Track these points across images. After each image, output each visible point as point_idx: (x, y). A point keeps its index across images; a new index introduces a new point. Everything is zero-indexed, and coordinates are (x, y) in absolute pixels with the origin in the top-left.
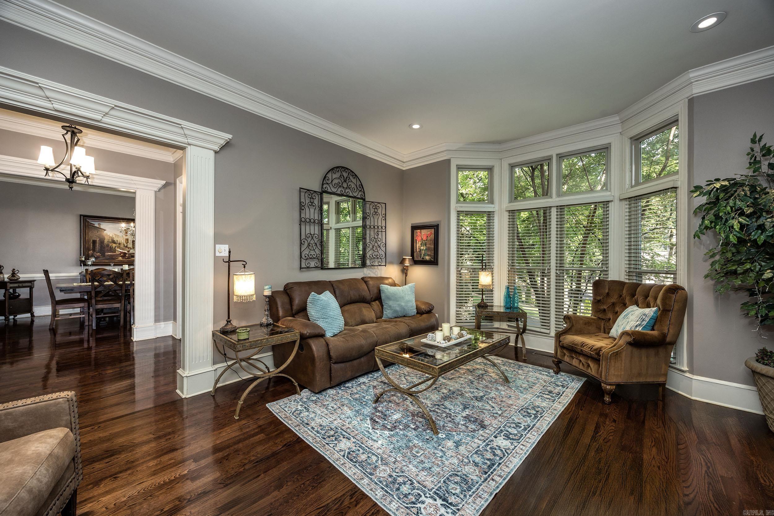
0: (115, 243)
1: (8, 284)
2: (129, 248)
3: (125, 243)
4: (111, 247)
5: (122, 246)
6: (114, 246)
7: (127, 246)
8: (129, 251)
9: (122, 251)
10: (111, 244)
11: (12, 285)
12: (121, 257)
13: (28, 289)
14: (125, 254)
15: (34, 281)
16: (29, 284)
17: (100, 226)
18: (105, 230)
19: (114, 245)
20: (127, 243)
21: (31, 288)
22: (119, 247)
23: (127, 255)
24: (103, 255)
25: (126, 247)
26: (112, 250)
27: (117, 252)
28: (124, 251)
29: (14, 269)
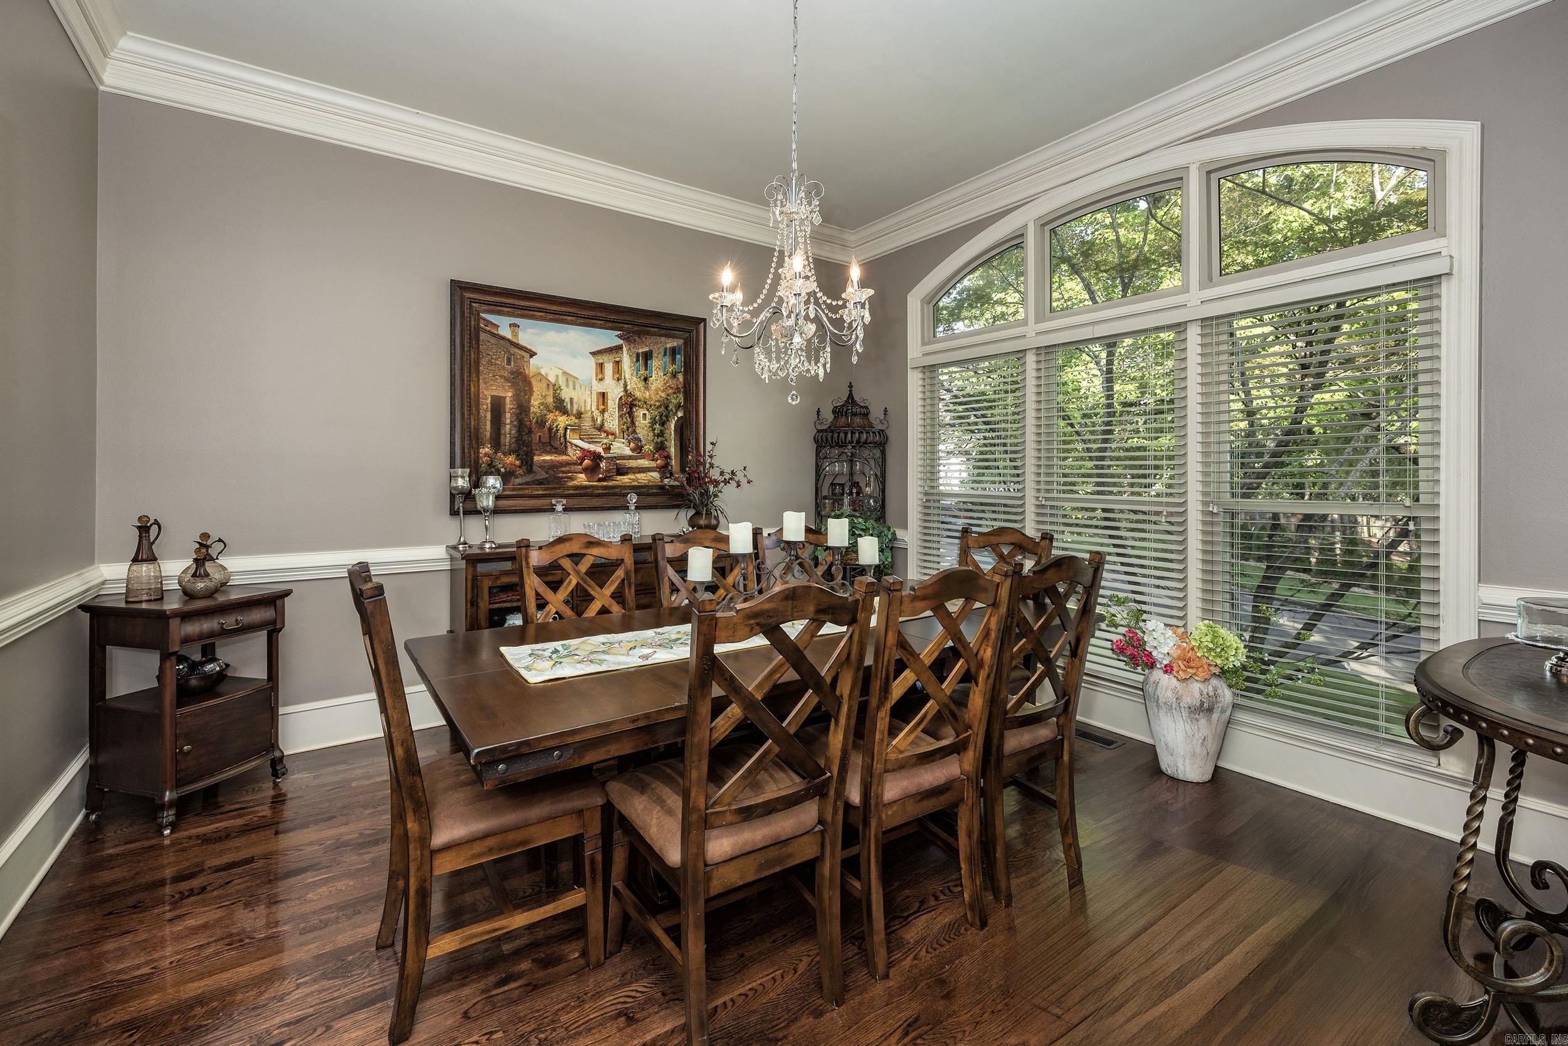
0: (565, 412)
1: (174, 623)
2: (608, 433)
3: (596, 413)
4: (550, 429)
5: (587, 424)
6: (562, 426)
7: (602, 425)
8: (608, 449)
9: (586, 446)
10: (551, 416)
11: (192, 628)
12: (585, 470)
13: (258, 642)
14: (597, 457)
15: (288, 593)
16: (266, 614)
17: (515, 335)
18: (532, 354)
19: (562, 421)
20: (603, 412)
21: (274, 629)
22: (577, 429)
23: (603, 465)
24: (527, 462)
25: (601, 428)
26: (554, 442)
27: (570, 451)
28: (592, 447)
29: (204, 536)
